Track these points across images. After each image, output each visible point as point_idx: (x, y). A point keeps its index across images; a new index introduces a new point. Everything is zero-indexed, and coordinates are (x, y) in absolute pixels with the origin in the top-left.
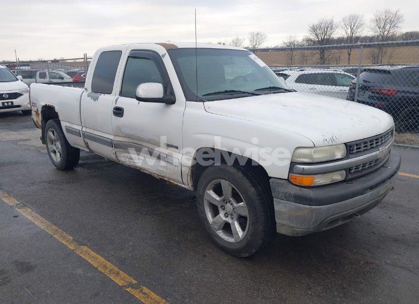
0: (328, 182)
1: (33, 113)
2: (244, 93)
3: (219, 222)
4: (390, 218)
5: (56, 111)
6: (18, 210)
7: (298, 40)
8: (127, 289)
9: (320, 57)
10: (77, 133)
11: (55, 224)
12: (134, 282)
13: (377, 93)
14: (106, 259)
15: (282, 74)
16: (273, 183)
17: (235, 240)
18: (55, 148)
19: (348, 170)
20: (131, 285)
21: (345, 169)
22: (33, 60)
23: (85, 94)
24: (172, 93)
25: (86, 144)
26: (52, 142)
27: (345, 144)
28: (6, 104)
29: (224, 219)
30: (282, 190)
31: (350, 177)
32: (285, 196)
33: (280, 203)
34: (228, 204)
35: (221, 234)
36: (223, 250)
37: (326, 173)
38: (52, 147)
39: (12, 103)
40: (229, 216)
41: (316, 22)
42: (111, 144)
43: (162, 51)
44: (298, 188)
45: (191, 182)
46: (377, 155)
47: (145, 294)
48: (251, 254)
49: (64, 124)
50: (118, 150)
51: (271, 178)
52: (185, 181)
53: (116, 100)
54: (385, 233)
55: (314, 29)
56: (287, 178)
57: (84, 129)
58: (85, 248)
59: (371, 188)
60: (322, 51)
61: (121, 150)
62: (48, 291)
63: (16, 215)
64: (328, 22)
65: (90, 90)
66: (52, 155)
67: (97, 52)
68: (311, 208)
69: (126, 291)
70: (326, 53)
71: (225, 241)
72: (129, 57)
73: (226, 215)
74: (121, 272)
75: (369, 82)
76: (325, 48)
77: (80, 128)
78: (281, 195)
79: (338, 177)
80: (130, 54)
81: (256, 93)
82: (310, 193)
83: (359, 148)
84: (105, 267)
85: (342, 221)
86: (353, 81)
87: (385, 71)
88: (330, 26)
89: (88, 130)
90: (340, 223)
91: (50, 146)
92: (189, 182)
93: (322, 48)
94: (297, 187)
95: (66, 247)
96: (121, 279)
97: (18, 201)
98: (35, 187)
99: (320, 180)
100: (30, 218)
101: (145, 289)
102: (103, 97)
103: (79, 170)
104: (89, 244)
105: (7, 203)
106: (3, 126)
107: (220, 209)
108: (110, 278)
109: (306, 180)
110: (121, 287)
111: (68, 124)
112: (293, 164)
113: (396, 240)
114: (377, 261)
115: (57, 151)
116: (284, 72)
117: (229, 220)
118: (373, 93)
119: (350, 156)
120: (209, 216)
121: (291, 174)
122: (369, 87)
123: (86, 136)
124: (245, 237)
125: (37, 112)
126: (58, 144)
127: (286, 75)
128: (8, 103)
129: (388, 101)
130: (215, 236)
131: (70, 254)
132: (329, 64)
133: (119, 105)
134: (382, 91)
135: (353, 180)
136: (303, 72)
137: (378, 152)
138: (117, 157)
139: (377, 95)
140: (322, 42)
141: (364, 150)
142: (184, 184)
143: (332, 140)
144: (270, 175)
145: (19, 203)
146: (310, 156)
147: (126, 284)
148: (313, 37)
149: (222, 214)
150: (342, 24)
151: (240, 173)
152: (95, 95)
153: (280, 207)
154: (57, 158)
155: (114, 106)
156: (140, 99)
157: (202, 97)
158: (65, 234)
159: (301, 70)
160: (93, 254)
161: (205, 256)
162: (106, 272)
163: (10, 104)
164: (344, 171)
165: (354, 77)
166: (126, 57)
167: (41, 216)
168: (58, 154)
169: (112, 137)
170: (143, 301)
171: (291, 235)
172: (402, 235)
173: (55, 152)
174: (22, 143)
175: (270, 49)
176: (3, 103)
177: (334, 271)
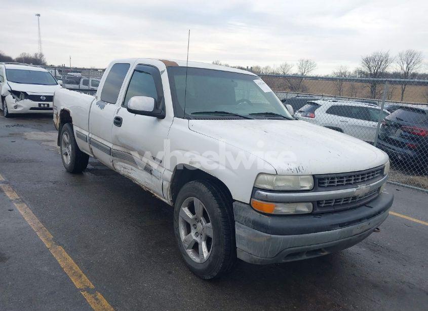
0: (291, 212)
1: (55, 115)
2: (236, 115)
3: (190, 240)
4: (379, 262)
5: (71, 116)
6: (15, 204)
7: (349, 71)
8: (82, 293)
9: (370, 90)
10: (85, 139)
11: (42, 222)
12: (92, 286)
13: (409, 133)
14: (75, 261)
15: (314, 103)
16: (236, 205)
17: (201, 261)
18: (67, 151)
19: (317, 203)
20: (88, 289)
21: (312, 202)
22: (85, 67)
23: (95, 102)
24: (164, 109)
25: (91, 149)
26: (66, 144)
27: (314, 176)
28: (42, 106)
29: (194, 238)
30: (243, 214)
31: (318, 210)
32: (245, 221)
33: (240, 227)
34: (199, 224)
35: (190, 252)
36: (190, 270)
37: (288, 203)
38: (65, 150)
39: (48, 105)
40: (199, 236)
41: (369, 54)
42: (110, 152)
43: (162, 67)
44: (259, 214)
45: (170, 197)
46: (353, 192)
47: (97, 299)
48: (212, 277)
49: (75, 128)
50: (115, 158)
51: (235, 200)
52: (165, 195)
53: (118, 110)
54: (366, 277)
55: (367, 61)
56: (248, 203)
57: (90, 135)
58: (60, 248)
59: (342, 225)
60: (374, 84)
61: (117, 159)
62: (10, 283)
63: (12, 209)
64: (384, 56)
65: (99, 99)
66: (65, 157)
67: (111, 64)
68: (270, 237)
69: (81, 294)
70: (378, 87)
71: (193, 261)
72: (135, 70)
73: (197, 234)
74: (84, 276)
75: (402, 120)
76: (377, 81)
77: (87, 133)
78: (241, 219)
79: (304, 208)
80: (136, 68)
81: (249, 117)
82: (269, 221)
83: (333, 182)
84: (71, 268)
85: (307, 256)
86: (386, 118)
87: (418, 111)
88: (385, 60)
89: (93, 137)
90: (305, 257)
91: (64, 148)
92: (169, 197)
93: (374, 81)
94: (256, 213)
95: (43, 244)
96: (81, 282)
97: (19, 196)
98: (40, 185)
99: (283, 209)
100: (22, 213)
101: (99, 296)
102: (109, 106)
103: (87, 174)
104: (65, 245)
105: (7, 197)
106: (35, 125)
107: (192, 228)
108: (71, 280)
109: (267, 207)
110: (77, 290)
111: (78, 129)
112: (255, 189)
113: (375, 286)
114: (345, 305)
115: (68, 154)
116: (316, 102)
117: (198, 239)
118: (405, 131)
119: (319, 189)
120: (182, 233)
121: (252, 199)
122: (401, 126)
123: (91, 142)
124: (208, 259)
125: (57, 115)
126: (70, 147)
127: (317, 104)
128: (44, 104)
129: (420, 143)
130: (185, 254)
131: (44, 251)
132: (379, 98)
133: (119, 115)
134: (414, 131)
135: (322, 215)
136: (336, 104)
137: (355, 189)
138: (113, 165)
139: (409, 135)
140: (375, 75)
141: (337, 185)
142: (165, 198)
143: (298, 170)
144: (234, 197)
145: (19, 198)
146: (271, 183)
147: (83, 287)
148: (365, 69)
149: (193, 233)
150: (399, 58)
151: (210, 192)
152: (103, 103)
153: (241, 231)
154: (68, 160)
155: (116, 115)
156: (130, 111)
157: (190, 114)
158: (47, 232)
159: (333, 101)
160: (65, 254)
161: (170, 273)
162: (69, 274)
163: (46, 106)
164: (311, 204)
165: (390, 113)
166: (133, 70)
167: (33, 213)
168: (69, 157)
169: (111, 145)
170: (92, 306)
171: (249, 262)
172: (384, 282)
173: (67, 155)
174: (45, 143)
175: (319, 78)
176: (40, 105)
177: (295, 307)
